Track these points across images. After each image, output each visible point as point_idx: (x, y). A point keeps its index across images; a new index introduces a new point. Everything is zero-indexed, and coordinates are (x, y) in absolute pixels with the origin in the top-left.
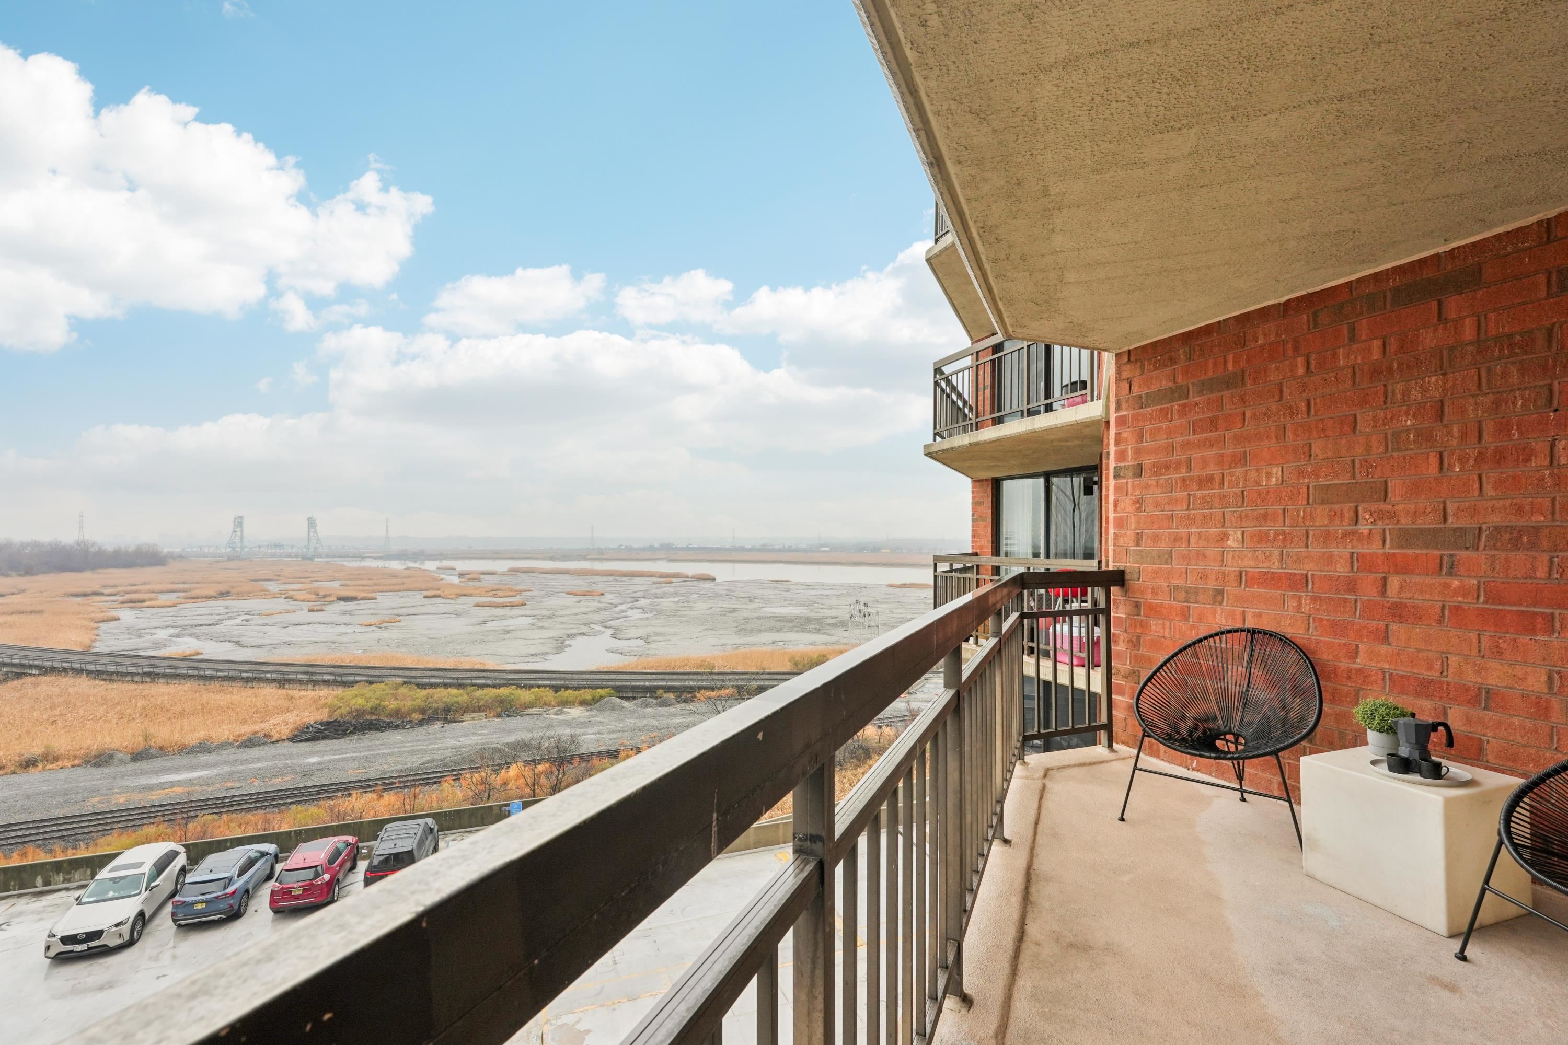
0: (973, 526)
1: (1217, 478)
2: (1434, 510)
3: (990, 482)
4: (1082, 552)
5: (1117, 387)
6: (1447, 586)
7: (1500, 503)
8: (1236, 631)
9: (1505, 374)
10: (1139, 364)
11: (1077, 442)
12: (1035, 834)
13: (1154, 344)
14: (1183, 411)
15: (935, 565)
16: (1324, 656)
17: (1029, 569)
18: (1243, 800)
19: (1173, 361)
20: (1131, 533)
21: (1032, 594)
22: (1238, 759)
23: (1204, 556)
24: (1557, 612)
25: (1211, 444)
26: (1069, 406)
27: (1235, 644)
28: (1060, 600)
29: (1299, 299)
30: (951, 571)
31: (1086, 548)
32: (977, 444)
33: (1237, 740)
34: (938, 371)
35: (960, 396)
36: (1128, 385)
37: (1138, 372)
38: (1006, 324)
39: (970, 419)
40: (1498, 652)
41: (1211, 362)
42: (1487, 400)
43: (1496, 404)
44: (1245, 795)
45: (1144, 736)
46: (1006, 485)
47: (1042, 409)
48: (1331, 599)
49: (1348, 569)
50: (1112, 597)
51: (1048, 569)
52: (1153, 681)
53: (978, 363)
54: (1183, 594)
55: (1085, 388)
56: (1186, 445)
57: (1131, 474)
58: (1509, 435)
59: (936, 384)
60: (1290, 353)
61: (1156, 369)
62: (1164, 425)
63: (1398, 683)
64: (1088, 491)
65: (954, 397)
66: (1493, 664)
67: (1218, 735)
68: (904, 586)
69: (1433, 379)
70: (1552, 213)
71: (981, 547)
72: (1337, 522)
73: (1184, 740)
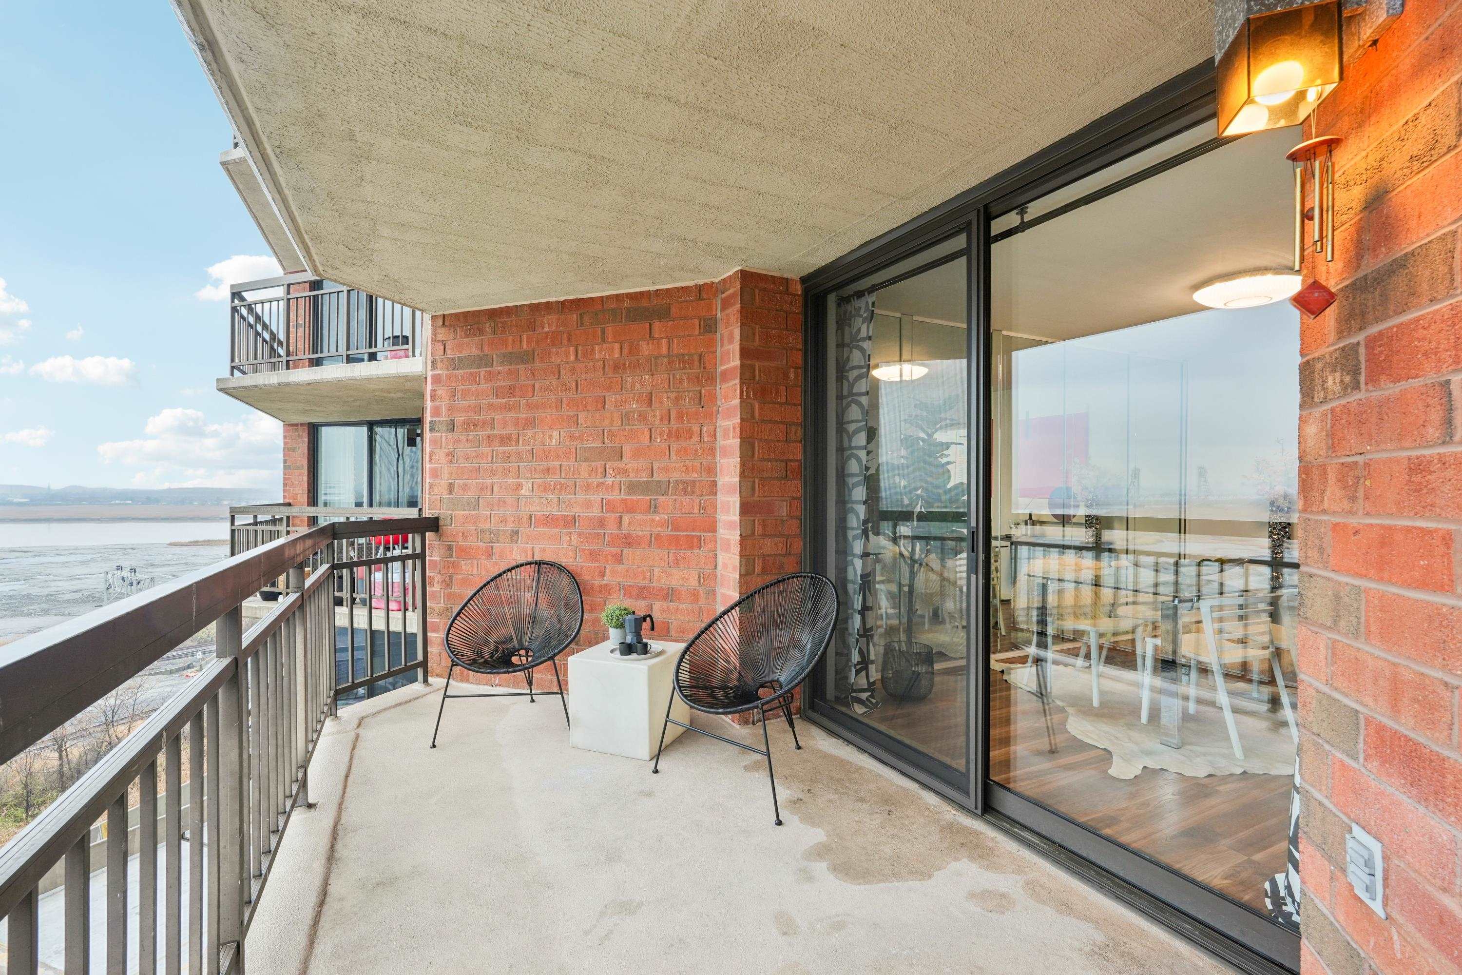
0: (285, 474)
1: (514, 438)
2: (647, 468)
3: (306, 427)
4: (406, 500)
5: (433, 347)
6: (653, 520)
7: (678, 465)
8: (527, 564)
9: (681, 381)
10: (452, 329)
11: (399, 395)
12: (345, 787)
13: (466, 315)
14: (489, 377)
15: (233, 518)
16: (586, 577)
17: (348, 518)
18: (533, 701)
19: (481, 332)
20: (444, 483)
21: (353, 544)
22: (528, 668)
23: (504, 502)
24: (702, 534)
25: (509, 408)
26: (392, 358)
27: (525, 575)
28: (381, 549)
29: (572, 301)
30: (256, 523)
31: (410, 497)
32: (288, 384)
33: (527, 653)
34: (236, 295)
35: (265, 327)
36: (442, 347)
37: (452, 336)
38: (314, 261)
39: (280, 356)
40: (677, 563)
41: (510, 338)
42: (673, 395)
43: (677, 399)
44: (534, 697)
45: (453, 665)
46: (325, 432)
47: (366, 357)
48: (590, 533)
49: (600, 510)
50: (427, 542)
51: (371, 518)
52: (462, 615)
53: (289, 297)
54: (488, 536)
55: (407, 344)
56: (491, 407)
57: (444, 429)
58: (683, 421)
59: (234, 310)
60: (565, 342)
61: (467, 336)
62: (473, 387)
63: (628, 591)
64: (412, 442)
65: (259, 328)
66: (674, 571)
67: (514, 652)
68: (195, 543)
69: (647, 377)
70: (701, 282)
71: (295, 497)
72: (594, 476)
73: (486, 662)
